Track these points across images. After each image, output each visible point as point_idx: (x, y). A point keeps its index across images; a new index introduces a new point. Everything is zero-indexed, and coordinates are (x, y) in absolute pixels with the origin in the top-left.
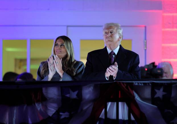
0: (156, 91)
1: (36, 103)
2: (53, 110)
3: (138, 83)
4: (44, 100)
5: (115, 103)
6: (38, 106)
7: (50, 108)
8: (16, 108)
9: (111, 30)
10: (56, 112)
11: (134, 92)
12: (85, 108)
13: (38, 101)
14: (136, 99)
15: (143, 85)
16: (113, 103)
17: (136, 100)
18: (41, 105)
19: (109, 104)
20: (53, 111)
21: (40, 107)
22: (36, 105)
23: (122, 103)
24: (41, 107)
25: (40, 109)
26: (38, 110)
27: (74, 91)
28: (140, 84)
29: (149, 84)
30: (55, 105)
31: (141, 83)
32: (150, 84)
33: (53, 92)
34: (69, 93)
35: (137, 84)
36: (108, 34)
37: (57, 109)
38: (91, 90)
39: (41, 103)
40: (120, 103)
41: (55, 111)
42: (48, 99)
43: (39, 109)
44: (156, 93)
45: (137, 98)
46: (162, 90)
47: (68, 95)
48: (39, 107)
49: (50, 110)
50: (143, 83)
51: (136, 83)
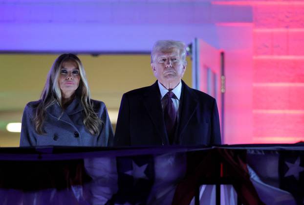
0: (289, 164)
1: (72, 187)
2: (103, 198)
4: (86, 180)
5: (214, 187)
6: (76, 191)
7: (97, 196)
8: (36, 195)
9: (172, 55)
10: (107, 202)
11: (248, 167)
12: (160, 195)
13: (77, 184)
14: (252, 179)
15: (263, 153)
16: (209, 186)
17: (252, 181)
18: (81, 190)
19: (203, 188)
20: (102, 201)
22: (74, 189)
23: (225, 185)
24: (82, 193)
25: (80, 196)
26: (76, 199)
27: (140, 165)
28: (259, 153)
29: (274, 151)
30: (106, 190)
31: (260, 151)
32: (277, 153)
33: (102, 167)
34: (132, 169)
35: (253, 152)
36: (169, 63)
37: (110, 197)
38: (171, 164)
39: (82, 187)
40: (222, 187)
41: (107, 200)
42: (93, 178)
43: (78, 197)
44: (288, 169)
45: (254, 177)
46: (297, 163)
47: (129, 173)
48: (78, 193)
49: (97, 198)
50: (265, 151)
51: (251, 150)
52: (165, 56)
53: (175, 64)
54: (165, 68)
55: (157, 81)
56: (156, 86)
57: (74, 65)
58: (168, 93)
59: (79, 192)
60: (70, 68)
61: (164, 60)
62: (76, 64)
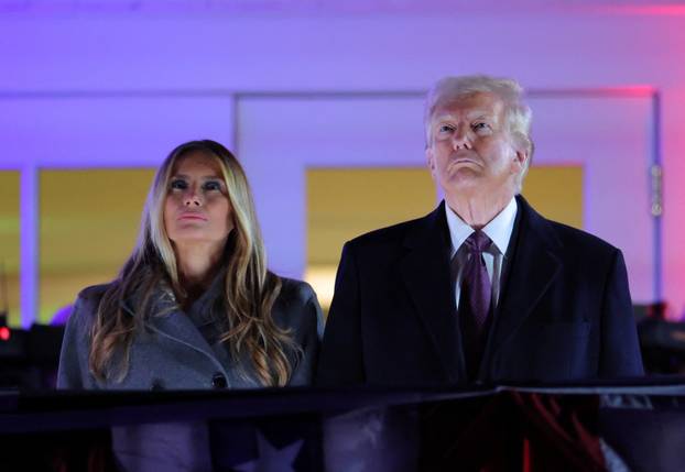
3: (625, 398)
9: (473, 115)
31: (640, 398)
36: (459, 137)
51: (612, 396)
52: (451, 119)
53: (481, 139)
55: (443, 202)
56: (438, 219)
58: (472, 236)
60: (197, 175)
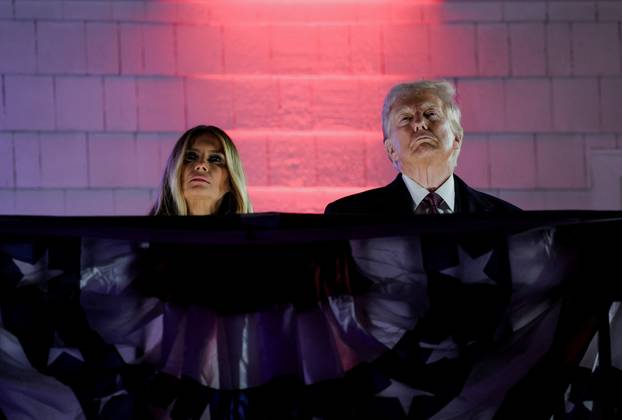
1: (330, 300)
6: (340, 309)
12: (522, 323)
18: (352, 305)
21: (350, 312)
22: (334, 305)
24: (353, 315)
25: (351, 322)
38: (548, 249)
39: (352, 298)
48: (344, 313)
53: (433, 124)
54: (414, 134)
57: (213, 144)
58: (427, 195)
59: (347, 310)
61: (409, 118)
62: (217, 143)
